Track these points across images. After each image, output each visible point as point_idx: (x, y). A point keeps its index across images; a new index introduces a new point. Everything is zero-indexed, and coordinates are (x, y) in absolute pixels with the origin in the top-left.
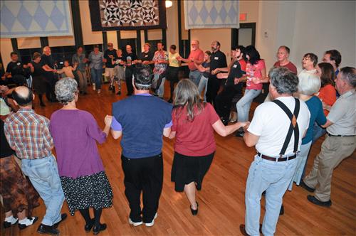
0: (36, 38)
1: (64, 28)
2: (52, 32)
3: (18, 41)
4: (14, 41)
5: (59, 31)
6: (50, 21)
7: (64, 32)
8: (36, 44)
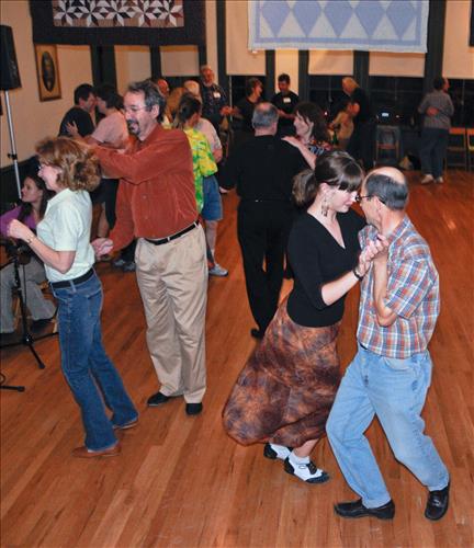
0: (348, 53)
1: (410, 35)
2: (381, 42)
3: (311, 57)
4: (304, 56)
5: (400, 42)
6: (385, 19)
7: (409, 43)
8: (344, 67)
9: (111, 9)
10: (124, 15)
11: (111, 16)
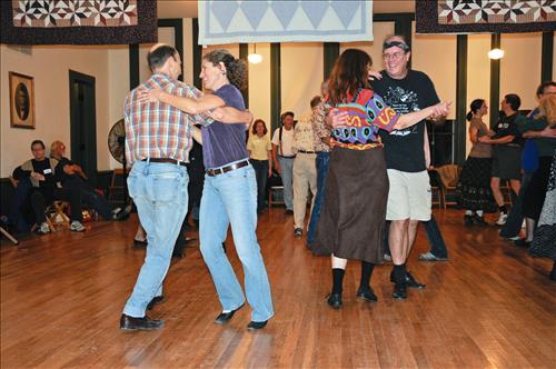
5: (345, 32)
9: (69, 10)
10: (81, 15)
11: (69, 16)
